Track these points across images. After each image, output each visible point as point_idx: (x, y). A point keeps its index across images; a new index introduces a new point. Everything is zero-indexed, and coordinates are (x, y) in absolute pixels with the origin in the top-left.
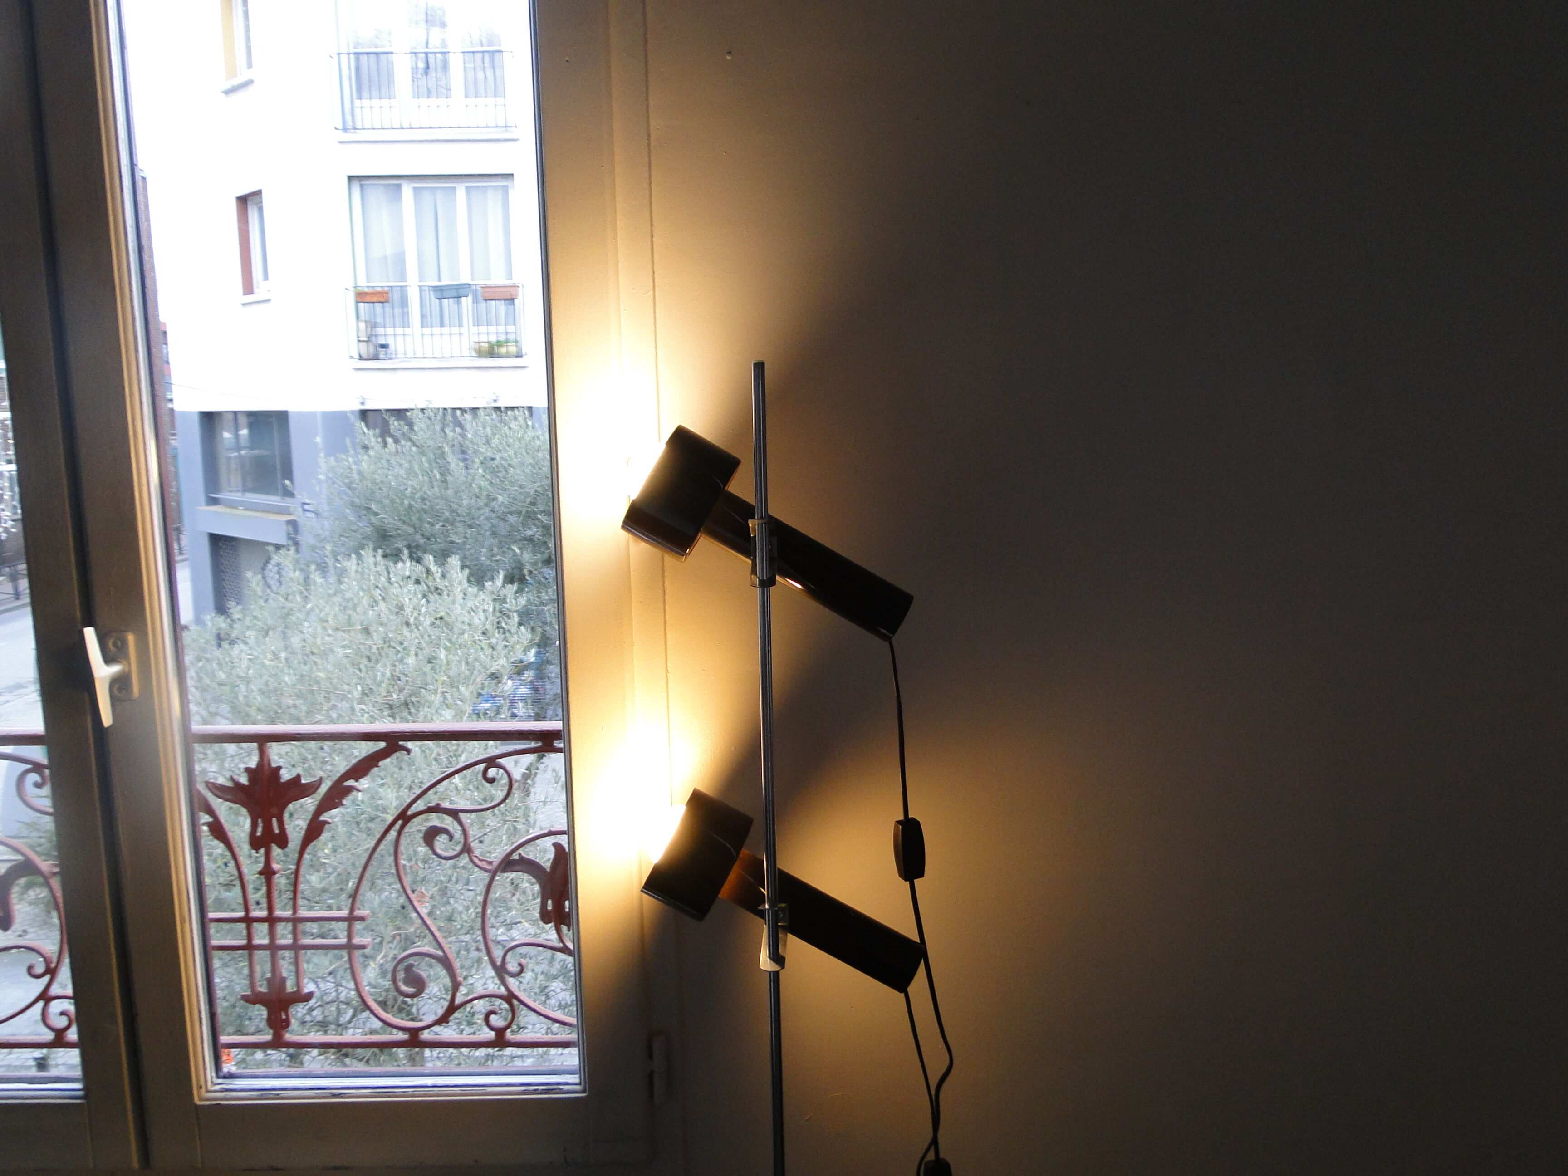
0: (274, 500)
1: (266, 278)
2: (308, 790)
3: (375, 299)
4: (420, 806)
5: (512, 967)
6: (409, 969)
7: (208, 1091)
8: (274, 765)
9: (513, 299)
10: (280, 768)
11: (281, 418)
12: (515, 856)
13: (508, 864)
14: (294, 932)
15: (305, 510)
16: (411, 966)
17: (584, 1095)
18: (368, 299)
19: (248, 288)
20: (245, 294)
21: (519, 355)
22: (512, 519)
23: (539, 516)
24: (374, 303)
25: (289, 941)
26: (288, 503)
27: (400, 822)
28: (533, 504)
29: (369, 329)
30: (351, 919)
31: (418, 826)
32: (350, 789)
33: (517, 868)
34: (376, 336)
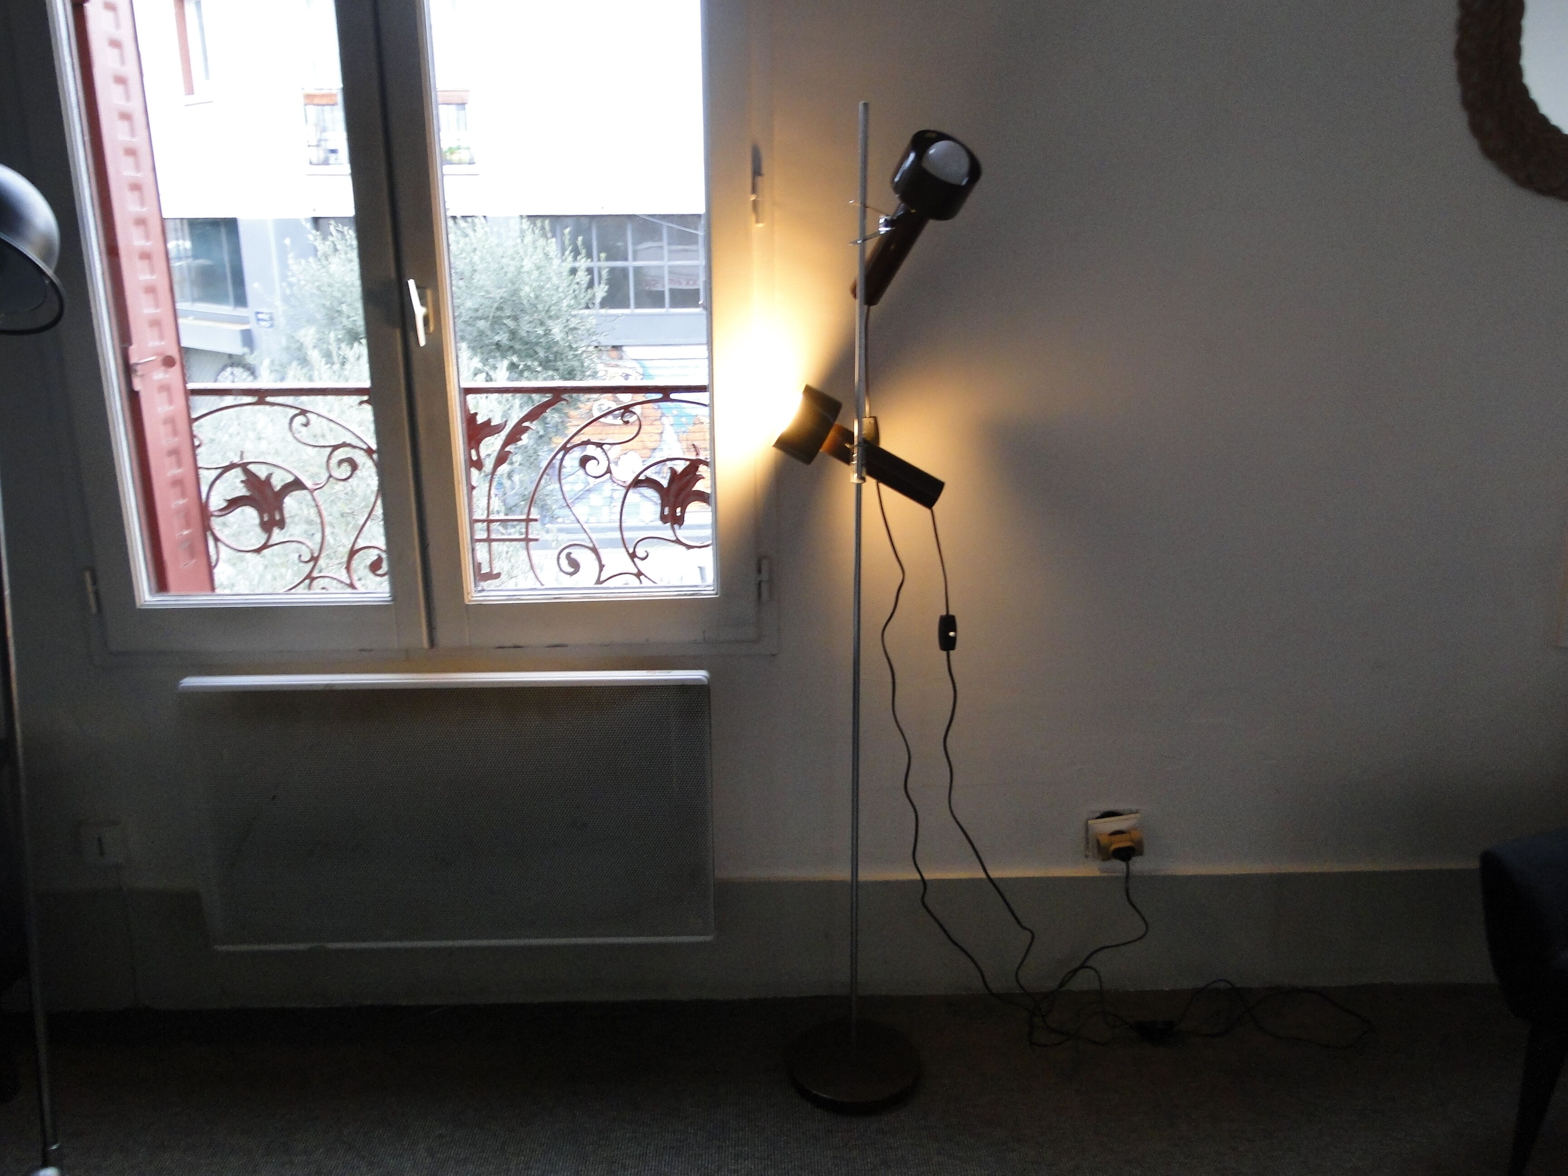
0: (227, 309)
1: (207, 76)
2: (498, 429)
3: (324, 101)
4: (577, 440)
5: (640, 552)
6: (568, 555)
7: (473, 597)
8: (472, 412)
9: (463, 104)
10: (476, 414)
11: (231, 225)
12: (642, 477)
13: (637, 483)
14: (488, 530)
15: (259, 320)
16: (570, 553)
17: (717, 596)
18: (316, 101)
19: (190, 90)
20: (186, 95)
21: (471, 163)
22: (482, 324)
23: (505, 321)
24: (324, 105)
25: (484, 536)
26: (241, 312)
27: (562, 453)
28: (499, 309)
29: (319, 133)
30: (528, 521)
31: (576, 455)
32: (527, 429)
33: (643, 485)
34: (326, 140)
